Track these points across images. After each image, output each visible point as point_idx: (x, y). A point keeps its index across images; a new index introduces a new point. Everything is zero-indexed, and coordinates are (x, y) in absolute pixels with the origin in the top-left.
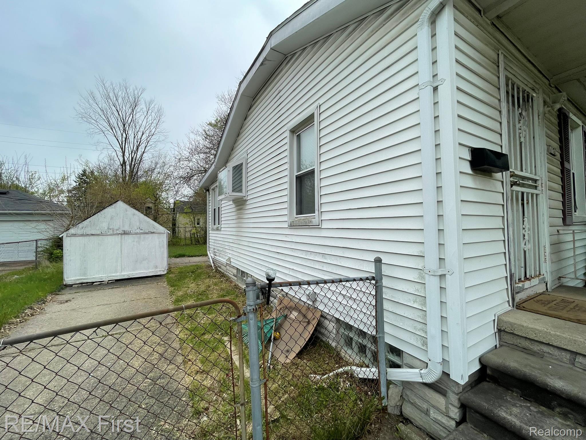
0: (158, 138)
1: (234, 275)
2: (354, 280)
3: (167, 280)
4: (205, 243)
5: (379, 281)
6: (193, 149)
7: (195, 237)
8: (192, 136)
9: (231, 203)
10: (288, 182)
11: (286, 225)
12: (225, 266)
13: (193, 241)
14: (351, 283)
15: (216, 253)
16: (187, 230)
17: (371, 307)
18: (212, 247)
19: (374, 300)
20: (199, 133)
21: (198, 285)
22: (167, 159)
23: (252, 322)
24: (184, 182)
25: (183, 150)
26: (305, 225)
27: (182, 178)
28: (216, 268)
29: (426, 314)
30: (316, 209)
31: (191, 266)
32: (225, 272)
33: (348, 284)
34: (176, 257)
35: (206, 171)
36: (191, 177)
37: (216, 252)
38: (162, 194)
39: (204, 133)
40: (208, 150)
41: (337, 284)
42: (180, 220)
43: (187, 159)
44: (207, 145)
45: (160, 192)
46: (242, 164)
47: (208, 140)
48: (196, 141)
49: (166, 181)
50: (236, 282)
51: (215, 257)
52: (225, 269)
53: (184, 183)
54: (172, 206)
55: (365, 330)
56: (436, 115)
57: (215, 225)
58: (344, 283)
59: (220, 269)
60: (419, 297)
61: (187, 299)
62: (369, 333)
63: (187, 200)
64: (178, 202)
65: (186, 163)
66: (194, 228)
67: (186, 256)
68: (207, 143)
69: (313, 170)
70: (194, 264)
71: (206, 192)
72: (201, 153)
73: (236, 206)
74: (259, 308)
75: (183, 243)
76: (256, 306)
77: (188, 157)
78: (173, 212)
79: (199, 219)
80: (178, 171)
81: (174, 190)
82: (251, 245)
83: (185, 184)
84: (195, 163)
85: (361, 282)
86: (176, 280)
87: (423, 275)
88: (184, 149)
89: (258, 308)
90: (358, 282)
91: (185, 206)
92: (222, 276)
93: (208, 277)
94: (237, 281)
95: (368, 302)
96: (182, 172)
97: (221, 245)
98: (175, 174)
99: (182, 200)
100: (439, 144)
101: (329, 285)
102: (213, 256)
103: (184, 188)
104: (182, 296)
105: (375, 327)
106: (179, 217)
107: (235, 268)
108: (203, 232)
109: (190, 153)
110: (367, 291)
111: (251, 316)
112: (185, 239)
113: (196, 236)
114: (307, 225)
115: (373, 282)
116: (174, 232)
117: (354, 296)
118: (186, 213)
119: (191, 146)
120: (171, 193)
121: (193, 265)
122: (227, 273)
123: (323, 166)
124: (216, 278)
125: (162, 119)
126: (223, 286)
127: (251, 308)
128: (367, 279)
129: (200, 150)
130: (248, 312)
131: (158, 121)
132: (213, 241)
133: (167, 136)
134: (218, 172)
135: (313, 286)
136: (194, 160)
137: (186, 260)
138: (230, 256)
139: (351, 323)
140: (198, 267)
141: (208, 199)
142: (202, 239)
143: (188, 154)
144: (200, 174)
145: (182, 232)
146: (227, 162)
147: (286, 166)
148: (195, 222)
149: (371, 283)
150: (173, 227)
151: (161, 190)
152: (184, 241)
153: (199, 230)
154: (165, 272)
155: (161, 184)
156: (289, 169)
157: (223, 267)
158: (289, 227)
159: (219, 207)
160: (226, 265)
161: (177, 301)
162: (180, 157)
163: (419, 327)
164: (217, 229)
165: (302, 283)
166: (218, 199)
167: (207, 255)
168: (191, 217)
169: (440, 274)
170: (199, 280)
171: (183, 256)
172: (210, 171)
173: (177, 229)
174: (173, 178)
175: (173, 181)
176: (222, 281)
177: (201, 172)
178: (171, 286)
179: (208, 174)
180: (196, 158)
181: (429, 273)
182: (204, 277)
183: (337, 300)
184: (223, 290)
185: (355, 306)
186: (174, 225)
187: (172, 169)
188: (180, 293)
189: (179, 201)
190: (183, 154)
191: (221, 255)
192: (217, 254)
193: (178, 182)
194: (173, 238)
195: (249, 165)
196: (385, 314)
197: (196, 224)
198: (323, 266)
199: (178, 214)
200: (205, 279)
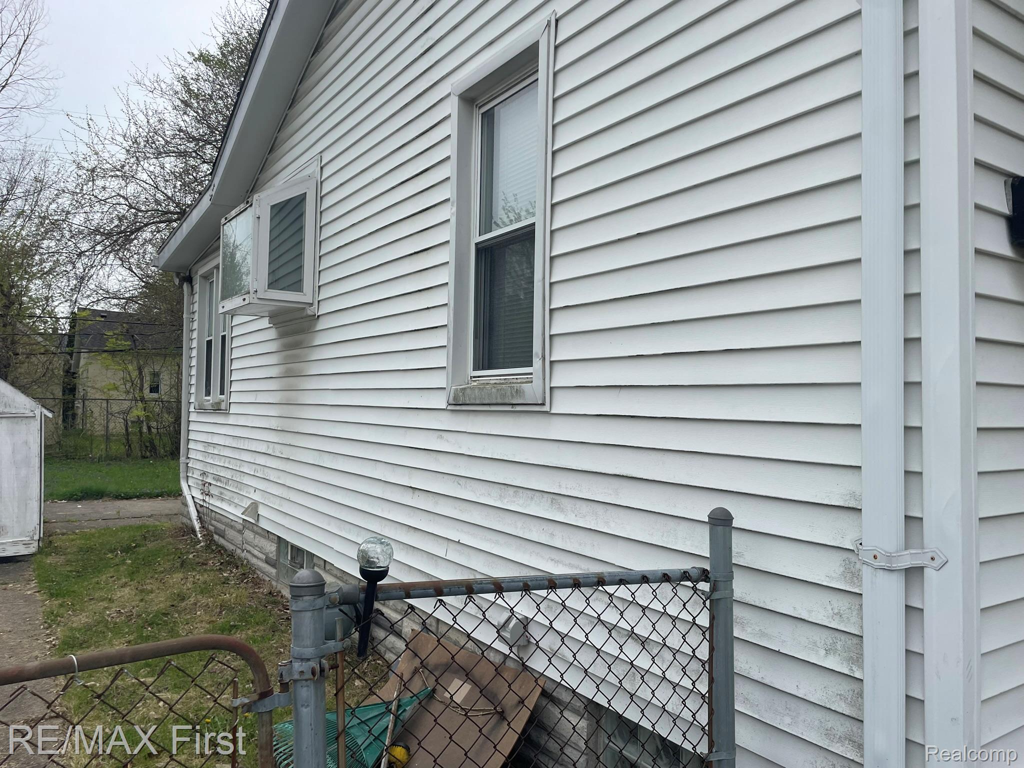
0: (20, 95)
1: (267, 561)
2: (644, 579)
3: (39, 575)
4: (175, 453)
5: (721, 585)
6: (140, 140)
7: (141, 432)
8: (138, 96)
9: (265, 323)
10: (452, 265)
11: (440, 401)
12: (240, 532)
13: (136, 446)
14: (633, 587)
15: (211, 488)
16: (115, 408)
17: (695, 666)
18: (199, 466)
19: (706, 644)
20: (163, 86)
21: (142, 591)
22: (51, 169)
23: (306, 713)
24: (106, 247)
25: (107, 142)
26: (499, 401)
27: (102, 234)
28: (208, 535)
29: (862, 691)
30: (537, 354)
31: (124, 529)
32: (239, 551)
33: (623, 592)
34: (73, 498)
35: (183, 214)
36: (132, 233)
37: (210, 484)
38: (32, 286)
39: (179, 87)
40: (192, 145)
41: (587, 591)
42: (90, 375)
43: (118, 173)
44: (189, 130)
45: (21, 278)
46: (302, 198)
47: (192, 113)
48: (150, 113)
49: (45, 243)
50: (274, 583)
51: (207, 499)
52: (238, 538)
53: (108, 249)
54: (65, 327)
55: (676, 738)
56: (911, 70)
57: (208, 393)
58: (610, 589)
59: (222, 541)
60: (843, 637)
61: (105, 637)
62: (687, 746)
63: (117, 310)
64: (84, 314)
65: (114, 184)
66: (140, 404)
67: (108, 495)
68: (187, 121)
69: (528, 229)
70: (133, 522)
71: (181, 286)
72: (168, 154)
73: (282, 335)
74: (332, 668)
75: (99, 450)
76: (324, 661)
77: (123, 166)
78: (67, 346)
79: (156, 375)
80: (87, 209)
81: (72, 274)
82: (327, 462)
83: (112, 256)
84: (147, 186)
85: (666, 588)
86: (68, 576)
87: (858, 566)
88: (108, 137)
89: (327, 666)
90: (655, 586)
91: (110, 329)
92: (229, 563)
93: (178, 565)
94: (277, 581)
95: (687, 649)
96: (99, 214)
97: (228, 459)
98: (78, 220)
99: (99, 308)
100: (917, 162)
101: (564, 593)
102: (198, 494)
103: (107, 269)
104: (88, 628)
105: (707, 728)
106: (86, 364)
107: (271, 536)
108: (168, 418)
109: (128, 151)
110: (684, 616)
111: (305, 692)
112: (107, 437)
113: (145, 429)
114: (507, 401)
115: (704, 586)
116: (70, 413)
117: (643, 630)
118: (113, 352)
119: (133, 129)
120: (63, 283)
121: (130, 527)
122: (244, 555)
123: (563, 218)
124: (205, 570)
125: (39, 33)
126: (230, 596)
127: (306, 667)
128: (686, 575)
129: (163, 143)
130: (295, 681)
131: (22, 39)
132: (200, 447)
133: (52, 92)
134: (223, 221)
135: (512, 598)
136: (144, 176)
137: (107, 508)
138: (257, 497)
139: (633, 715)
140: (148, 533)
141: (189, 308)
142: (166, 439)
143: (122, 156)
144: (163, 225)
145: (96, 414)
146: (254, 187)
147: (447, 213)
148: (142, 386)
149: (695, 589)
150: (66, 397)
151: (26, 273)
152: (103, 446)
153: (157, 410)
154: (33, 549)
155: (27, 252)
156: (453, 220)
157: (231, 533)
158: (449, 408)
159: (224, 337)
160: (241, 527)
161: (69, 644)
162: (93, 163)
163: (841, 729)
164: (217, 409)
165: (475, 587)
166: (221, 311)
167: (179, 494)
168: (130, 367)
169: (907, 563)
170: (149, 575)
171: (98, 495)
172: (195, 216)
173: (78, 404)
174: (67, 234)
175: (70, 243)
176: (227, 579)
177: (165, 217)
178: (52, 595)
179: (187, 227)
180: (152, 168)
181: (872, 561)
182: (168, 565)
183: (588, 642)
184: (230, 609)
185: (643, 662)
186: (70, 389)
187: (65, 201)
188: (81, 619)
189: (88, 312)
190: (106, 155)
191: (227, 495)
192: (214, 491)
193: (85, 246)
194: (65, 436)
195: (327, 202)
196: (741, 689)
197: (146, 391)
198: (552, 535)
199: (86, 355)
200: (172, 570)
